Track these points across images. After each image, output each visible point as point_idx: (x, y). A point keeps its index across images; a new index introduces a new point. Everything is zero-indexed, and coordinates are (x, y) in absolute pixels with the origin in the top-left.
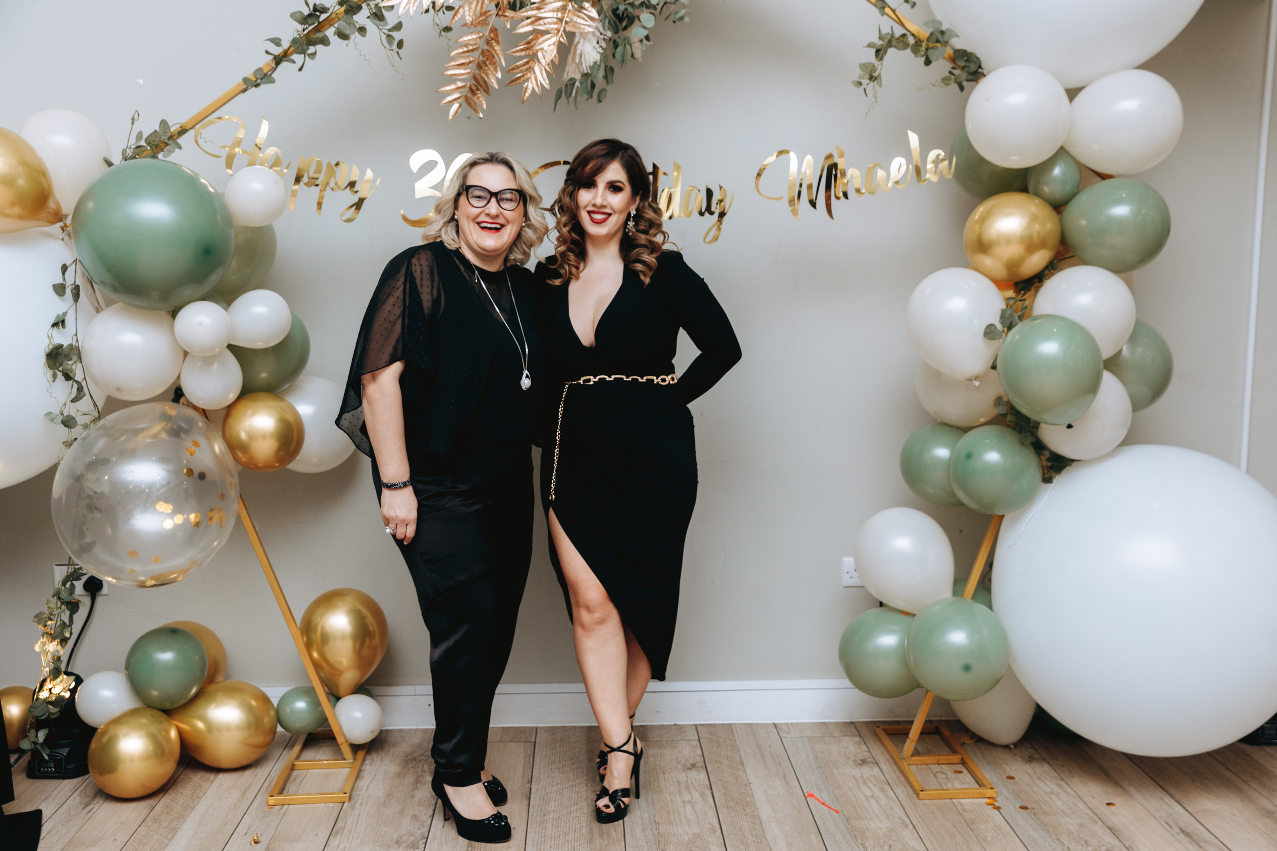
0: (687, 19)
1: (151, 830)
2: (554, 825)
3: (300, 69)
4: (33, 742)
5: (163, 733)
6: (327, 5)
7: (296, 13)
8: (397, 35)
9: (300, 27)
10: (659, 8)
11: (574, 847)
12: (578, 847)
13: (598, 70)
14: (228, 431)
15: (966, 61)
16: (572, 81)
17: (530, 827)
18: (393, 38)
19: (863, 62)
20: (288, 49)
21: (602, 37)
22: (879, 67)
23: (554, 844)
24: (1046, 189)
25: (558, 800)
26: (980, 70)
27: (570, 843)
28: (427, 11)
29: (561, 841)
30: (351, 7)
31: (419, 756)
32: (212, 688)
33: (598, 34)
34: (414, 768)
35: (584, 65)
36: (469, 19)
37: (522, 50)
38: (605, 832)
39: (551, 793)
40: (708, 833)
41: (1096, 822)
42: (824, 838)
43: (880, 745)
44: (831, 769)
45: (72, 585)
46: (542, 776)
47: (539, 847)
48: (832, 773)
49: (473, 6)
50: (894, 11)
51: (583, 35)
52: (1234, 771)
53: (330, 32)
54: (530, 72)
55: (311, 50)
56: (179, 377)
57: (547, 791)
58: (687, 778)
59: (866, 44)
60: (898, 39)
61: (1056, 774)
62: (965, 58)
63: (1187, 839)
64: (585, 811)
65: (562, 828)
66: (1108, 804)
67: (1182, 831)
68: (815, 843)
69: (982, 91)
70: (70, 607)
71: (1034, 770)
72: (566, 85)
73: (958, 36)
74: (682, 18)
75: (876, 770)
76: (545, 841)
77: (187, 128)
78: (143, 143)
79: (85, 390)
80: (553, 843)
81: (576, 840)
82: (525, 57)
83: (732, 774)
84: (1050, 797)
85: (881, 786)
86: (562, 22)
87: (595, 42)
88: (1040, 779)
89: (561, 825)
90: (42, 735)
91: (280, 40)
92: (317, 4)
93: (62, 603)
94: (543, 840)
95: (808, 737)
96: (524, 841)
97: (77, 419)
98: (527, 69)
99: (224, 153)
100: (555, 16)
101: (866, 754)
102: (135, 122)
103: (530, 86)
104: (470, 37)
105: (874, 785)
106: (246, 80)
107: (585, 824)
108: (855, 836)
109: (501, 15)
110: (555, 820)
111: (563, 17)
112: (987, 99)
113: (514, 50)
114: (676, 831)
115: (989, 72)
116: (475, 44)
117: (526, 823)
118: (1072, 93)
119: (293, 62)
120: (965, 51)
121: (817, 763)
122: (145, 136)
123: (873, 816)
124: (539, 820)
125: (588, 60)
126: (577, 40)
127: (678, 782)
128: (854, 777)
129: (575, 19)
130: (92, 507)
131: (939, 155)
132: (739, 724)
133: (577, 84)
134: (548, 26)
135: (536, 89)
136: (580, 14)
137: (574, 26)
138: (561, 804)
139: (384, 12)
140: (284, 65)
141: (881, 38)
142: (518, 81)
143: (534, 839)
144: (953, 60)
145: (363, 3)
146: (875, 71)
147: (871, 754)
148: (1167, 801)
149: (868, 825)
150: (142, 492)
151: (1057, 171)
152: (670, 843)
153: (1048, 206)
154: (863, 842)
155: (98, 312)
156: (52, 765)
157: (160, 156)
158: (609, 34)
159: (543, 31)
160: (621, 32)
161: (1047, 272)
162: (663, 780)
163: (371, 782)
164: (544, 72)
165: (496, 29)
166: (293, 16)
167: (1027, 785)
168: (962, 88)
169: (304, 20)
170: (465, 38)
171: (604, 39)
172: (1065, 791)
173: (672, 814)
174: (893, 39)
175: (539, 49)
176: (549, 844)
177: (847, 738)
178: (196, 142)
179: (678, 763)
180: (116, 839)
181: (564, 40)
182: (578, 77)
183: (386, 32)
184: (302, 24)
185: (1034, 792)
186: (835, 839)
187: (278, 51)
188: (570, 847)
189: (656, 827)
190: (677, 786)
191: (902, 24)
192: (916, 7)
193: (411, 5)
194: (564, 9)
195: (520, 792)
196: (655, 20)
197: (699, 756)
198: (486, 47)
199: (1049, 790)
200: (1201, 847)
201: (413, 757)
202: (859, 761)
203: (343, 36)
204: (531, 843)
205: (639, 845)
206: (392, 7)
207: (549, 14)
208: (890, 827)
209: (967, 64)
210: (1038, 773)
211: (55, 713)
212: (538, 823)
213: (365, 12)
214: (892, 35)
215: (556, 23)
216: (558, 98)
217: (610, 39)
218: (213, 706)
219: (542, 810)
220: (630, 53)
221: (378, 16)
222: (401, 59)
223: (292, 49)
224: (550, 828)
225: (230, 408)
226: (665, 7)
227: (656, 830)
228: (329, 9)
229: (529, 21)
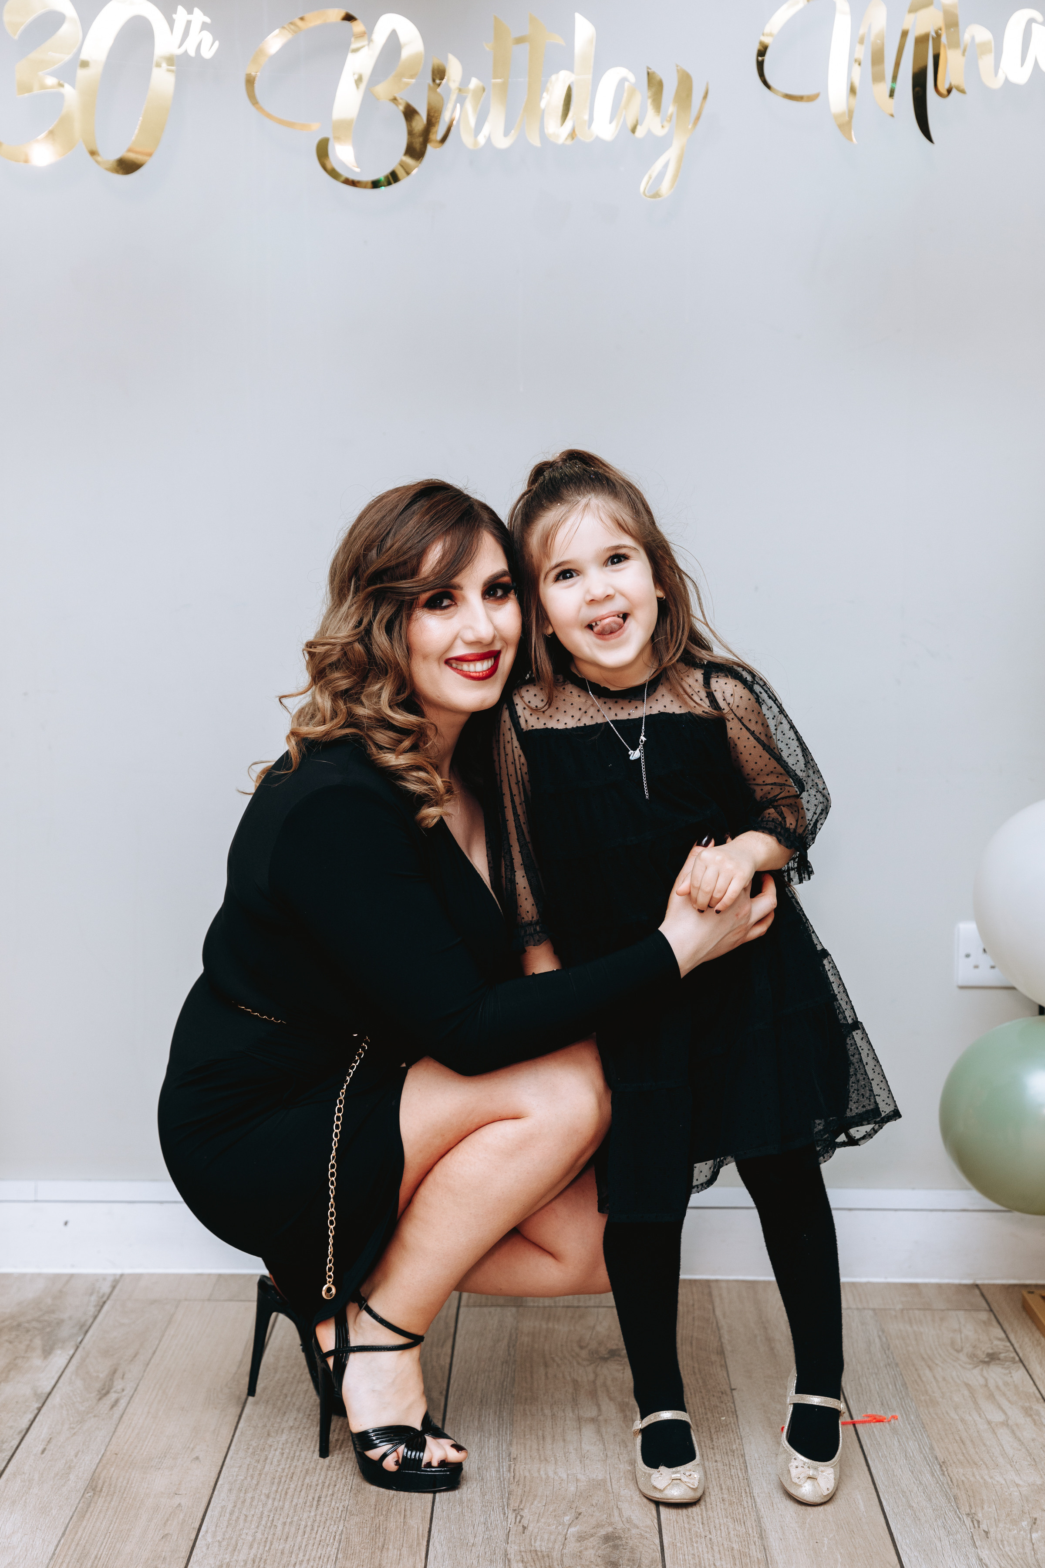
2: (285, 1456)
11: (320, 1497)
12: (328, 1499)
17: (232, 1458)
23: (277, 1491)
25: (306, 1408)
27: (312, 1491)
29: (293, 1486)
31: (28, 1322)
34: (10, 1342)
39: (293, 1394)
40: (623, 1481)
42: (882, 1500)
43: (1034, 1329)
44: (916, 1370)
47: (242, 1495)
48: (919, 1376)
57: (285, 1391)
58: (596, 1375)
65: (301, 1462)
75: (1019, 1373)
76: (257, 1484)
80: (274, 1488)
81: (326, 1484)
83: (697, 1371)
85: (1027, 1404)
89: (300, 1456)
94: (255, 1482)
95: (874, 1310)
96: (212, 1484)
101: (1000, 1345)
105: (1009, 1401)
108: (956, 1498)
110: (289, 1445)
114: (551, 1474)
117: (226, 1450)
121: (888, 1357)
123: (1001, 1460)
124: (255, 1445)
127: (575, 1382)
128: (967, 1384)
132: (728, 1281)
138: (310, 1415)
143: (236, 1481)
147: (1012, 1345)
149: (986, 1477)
152: (536, 1496)
154: (973, 1511)
162: (543, 1377)
179: (581, 1348)
186: (908, 1502)
188: (310, 1498)
189: (510, 1466)
190: (572, 1389)
201: (15, 1324)
202: (983, 1357)
204: (227, 1487)
205: (465, 1499)
208: (1039, 1482)
212: (251, 1450)
219: (265, 1426)
224: (275, 1460)
227: (509, 1471)
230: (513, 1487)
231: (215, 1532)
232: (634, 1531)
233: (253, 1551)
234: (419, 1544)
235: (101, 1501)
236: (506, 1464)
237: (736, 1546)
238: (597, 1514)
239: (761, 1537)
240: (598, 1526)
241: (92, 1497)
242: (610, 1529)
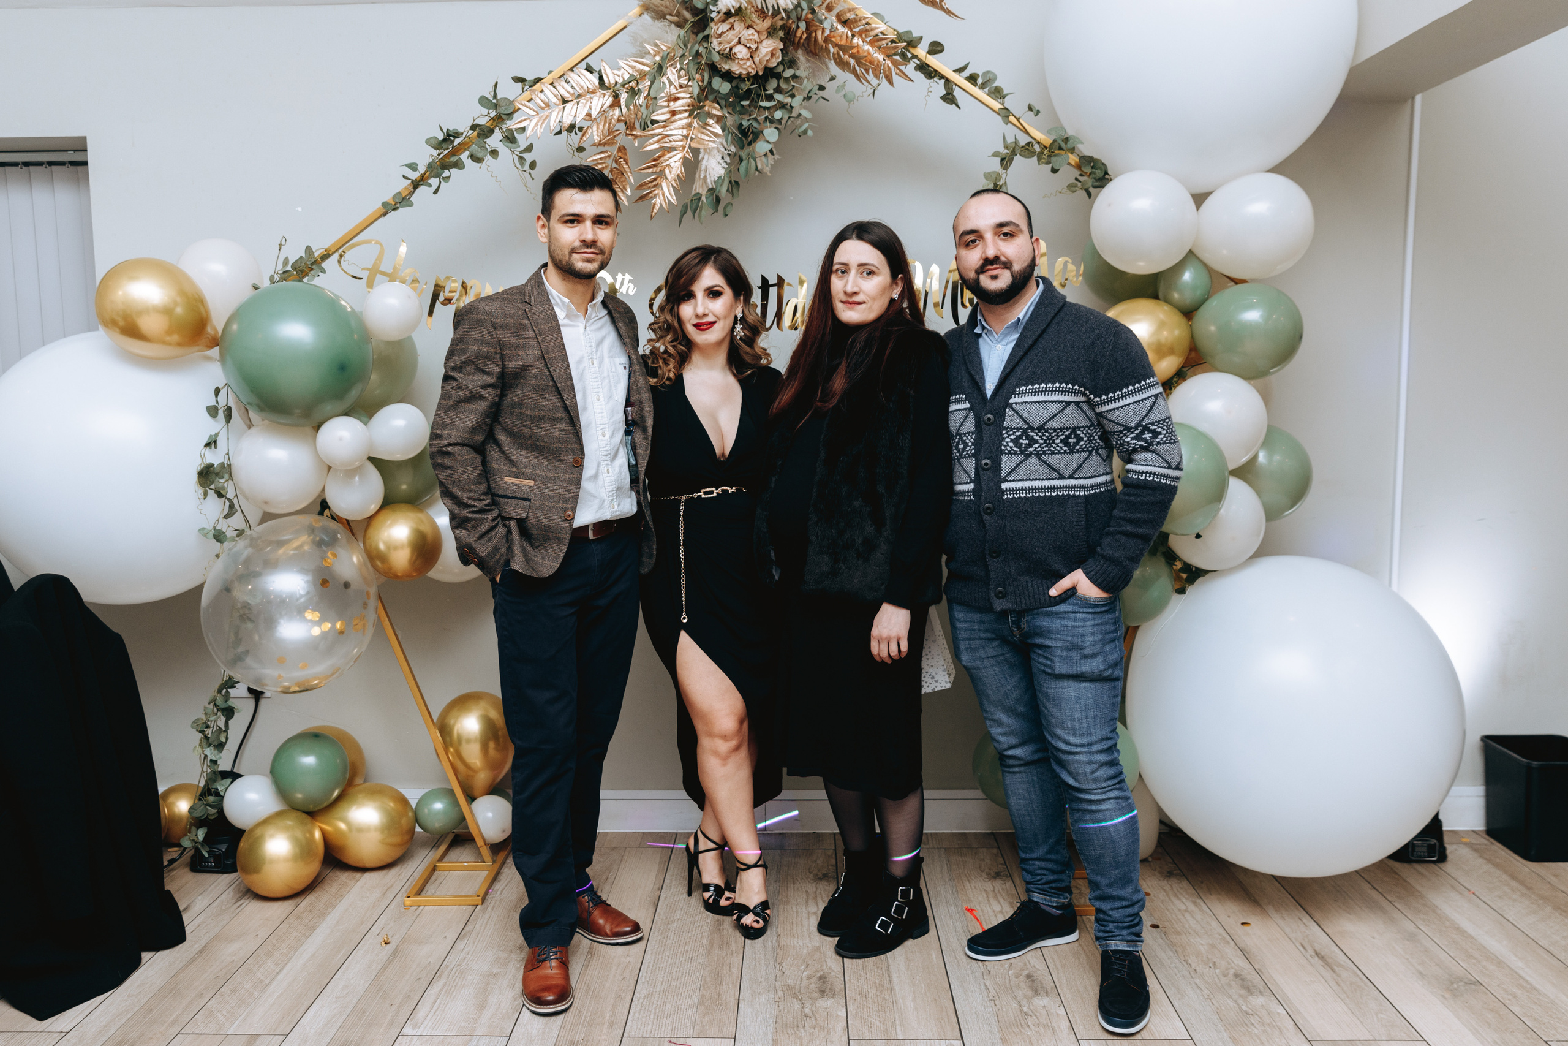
0: (810, 133)
1: (292, 928)
3: (436, 192)
4: (193, 840)
5: (308, 835)
6: (461, 130)
7: (431, 138)
8: (529, 157)
9: (435, 152)
10: (783, 122)
13: (722, 185)
14: (368, 541)
15: (1092, 167)
16: (698, 197)
18: (525, 160)
19: (987, 171)
20: (425, 173)
21: (726, 152)
22: (1004, 176)
24: (1176, 295)
26: (1107, 176)
28: (559, 132)
30: (483, 131)
32: (352, 790)
33: (723, 150)
35: (709, 180)
36: (596, 139)
37: (649, 167)
38: (725, 943)
39: (679, 901)
41: (1228, 943)
44: (963, 882)
45: (227, 692)
46: (673, 883)
48: (964, 886)
49: (601, 127)
50: (1018, 119)
51: (708, 151)
52: (1380, 890)
53: (464, 156)
54: (658, 188)
55: (446, 173)
56: (323, 490)
58: (817, 888)
59: (991, 154)
60: (1023, 147)
61: (1194, 891)
62: (1092, 164)
63: (1321, 962)
64: (709, 921)
66: (1243, 924)
67: (1317, 954)
68: (935, 959)
69: (1106, 196)
70: (225, 713)
71: (1171, 887)
72: (692, 200)
73: (1082, 143)
74: (805, 132)
75: (1009, 884)
77: (330, 253)
78: (289, 268)
79: (237, 506)
82: (653, 173)
84: (1183, 915)
86: (687, 140)
87: (720, 158)
88: (1176, 896)
90: (201, 834)
91: (417, 165)
92: (451, 129)
93: (218, 710)
97: (227, 534)
98: (655, 186)
99: (365, 275)
100: (681, 133)
101: (1002, 867)
102: (282, 247)
103: (658, 203)
104: (599, 157)
105: (1004, 900)
106: (385, 204)
107: (706, 934)
109: (629, 134)
111: (688, 135)
112: (1110, 205)
113: (641, 167)
114: (796, 943)
115: (1115, 177)
116: (604, 163)
118: (1199, 199)
119: (430, 185)
120: (1092, 158)
121: (950, 875)
122: (291, 262)
125: (712, 175)
126: (701, 156)
127: (807, 892)
128: (985, 890)
129: (699, 135)
130: (244, 618)
131: (1066, 263)
133: (703, 198)
134: (673, 143)
135: (664, 205)
136: (705, 131)
137: (699, 143)
139: (516, 135)
140: (422, 189)
141: (1006, 147)
142: (647, 198)
144: (1079, 167)
145: (496, 126)
146: (1000, 181)
147: (1007, 867)
148: (1305, 921)
150: (283, 601)
151: (1187, 276)
153: (1179, 314)
155: (250, 428)
156: (212, 860)
157: (305, 280)
158: (733, 149)
159: (670, 148)
160: (746, 146)
161: (1175, 379)
162: (793, 890)
163: (507, 885)
164: (671, 188)
165: (624, 147)
166: (428, 142)
167: (1162, 902)
168: (1089, 195)
169: (439, 145)
170: (594, 158)
171: (729, 155)
172: (1201, 910)
173: (795, 925)
174: (1017, 147)
175: (667, 165)
176: (668, 954)
177: (985, 850)
178: (339, 262)
179: (811, 872)
180: (257, 935)
181: (689, 156)
182: (703, 192)
183: (518, 153)
184: (436, 148)
185: (1167, 909)
187: (415, 175)
190: (805, 897)
191: (1027, 133)
192: (1040, 114)
193: (539, 127)
194: (690, 125)
195: (648, 899)
196: (779, 135)
197: (832, 866)
198: (615, 165)
199: (1183, 907)
200: (1334, 971)
203: (477, 159)
204: (650, 952)
206: (523, 129)
207: (676, 130)
209: (1094, 170)
210: (1175, 889)
211: (214, 814)
213: (497, 135)
214: (1016, 142)
215: (682, 141)
216: (683, 213)
217: (735, 154)
218: (354, 808)
220: (754, 167)
221: (510, 139)
222: (533, 179)
223: (428, 173)
225: (370, 518)
226: (789, 122)
228: (462, 134)
229: (656, 139)
230: (778, 951)
231: (646, 976)
232: (833, 974)
233: (663, 986)
234: (736, 982)
235: (595, 959)
236: (775, 938)
237: (878, 981)
238: (816, 965)
239: (889, 976)
240: (817, 971)
241: (591, 957)
242: (822, 973)
